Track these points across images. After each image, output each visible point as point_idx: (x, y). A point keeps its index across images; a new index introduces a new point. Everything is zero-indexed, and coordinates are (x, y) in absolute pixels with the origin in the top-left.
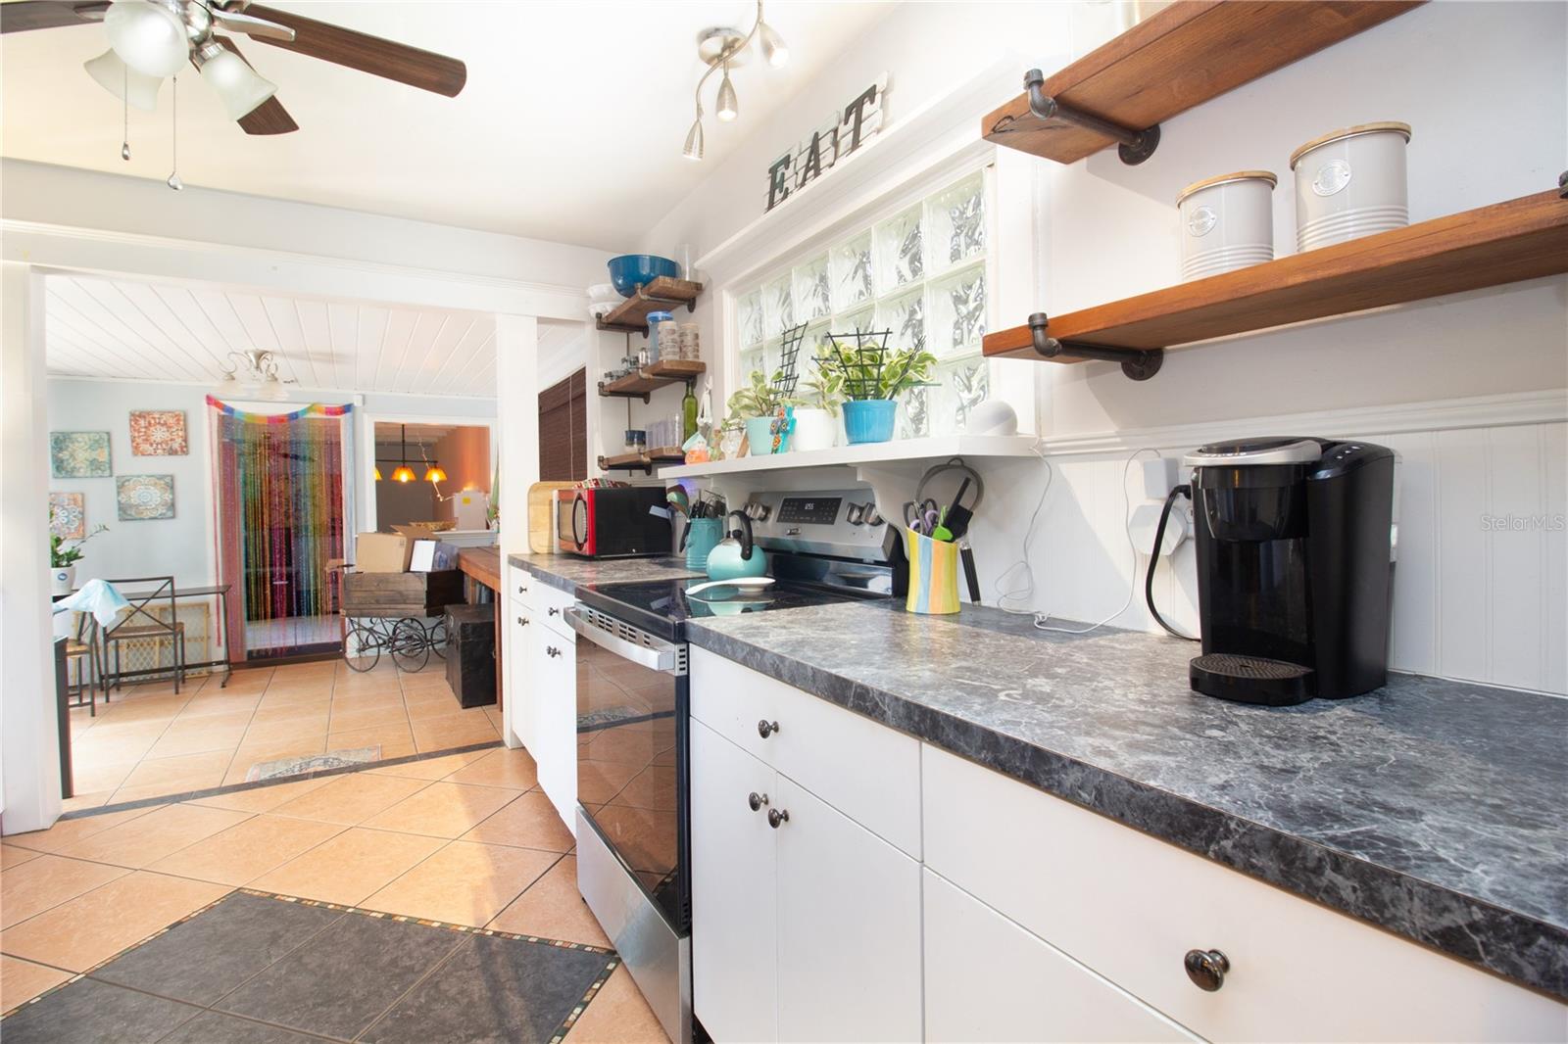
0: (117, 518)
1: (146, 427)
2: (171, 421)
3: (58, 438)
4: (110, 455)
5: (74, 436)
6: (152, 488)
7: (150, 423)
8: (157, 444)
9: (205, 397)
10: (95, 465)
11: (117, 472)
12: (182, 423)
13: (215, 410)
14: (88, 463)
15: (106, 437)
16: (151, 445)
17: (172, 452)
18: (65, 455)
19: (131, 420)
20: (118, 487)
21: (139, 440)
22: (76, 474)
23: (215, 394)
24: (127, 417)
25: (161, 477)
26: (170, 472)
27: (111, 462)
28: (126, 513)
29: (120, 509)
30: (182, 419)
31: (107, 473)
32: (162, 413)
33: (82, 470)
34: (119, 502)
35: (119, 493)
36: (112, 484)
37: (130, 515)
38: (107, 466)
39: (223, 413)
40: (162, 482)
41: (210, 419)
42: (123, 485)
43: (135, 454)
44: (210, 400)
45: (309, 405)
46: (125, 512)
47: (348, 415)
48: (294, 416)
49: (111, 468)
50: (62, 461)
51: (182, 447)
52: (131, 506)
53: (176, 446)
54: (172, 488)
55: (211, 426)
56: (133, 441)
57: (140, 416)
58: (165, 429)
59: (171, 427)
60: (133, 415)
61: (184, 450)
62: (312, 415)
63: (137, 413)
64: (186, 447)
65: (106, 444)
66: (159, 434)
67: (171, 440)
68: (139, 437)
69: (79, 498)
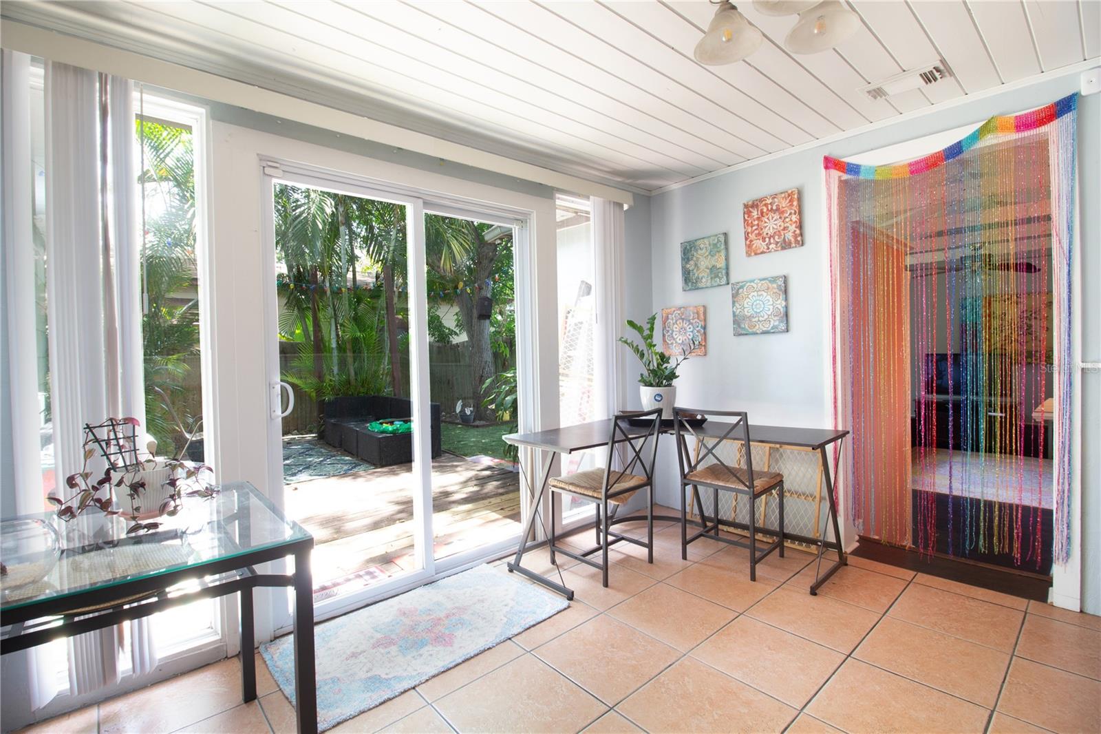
0: (732, 332)
1: (758, 219)
2: (784, 204)
3: (686, 248)
4: (727, 259)
5: (698, 243)
6: (765, 294)
7: (762, 213)
8: (770, 238)
9: (822, 159)
10: (714, 271)
11: (734, 278)
12: (795, 203)
13: (835, 174)
14: (708, 271)
15: (722, 239)
16: (764, 240)
17: (786, 245)
18: (690, 266)
19: (744, 213)
20: (733, 296)
21: (752, 237)
22: (700, 285)
23: (836, 153)
24: (741, 209)
25: (774, 280)
26: (784, 272)
27: (727, 268)
28: (741, 326)
29: (735, 322)
30: (797, 198)
31: (724, 281)
32: (774, 196)
33: (704, 280)
34: (734, 315)
35: (734, 303)
36: (727, 292)
37: (744, 329)
38: (724, 272)
39: (845, 177)
40: (775, 285)
41: (829, 189)
42: (737, 293)
43: (749, 255)
44: (831, 163)
45: (984, 122)
46: (739, 326)
47: (1068, 118)
48: (955, 151)
49: (727, 274)
50: (689, 273)
51: (795, 237)
52: (744, 318)
53: (789, 236)
54: (786, 292)
55: (830, 196)
56: (746, 239)
57: (752, 206)
58: (776, 216)
59: (783, 212)
60: (746, 206)
61: (800, 239)
62: (989, 140)
63: (750, 203)
64: (801, 235)
65: (723, 247)
66: (772, 224)
67: (785, 229)
68: (752, 232)
69: (702, 309)
